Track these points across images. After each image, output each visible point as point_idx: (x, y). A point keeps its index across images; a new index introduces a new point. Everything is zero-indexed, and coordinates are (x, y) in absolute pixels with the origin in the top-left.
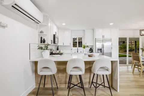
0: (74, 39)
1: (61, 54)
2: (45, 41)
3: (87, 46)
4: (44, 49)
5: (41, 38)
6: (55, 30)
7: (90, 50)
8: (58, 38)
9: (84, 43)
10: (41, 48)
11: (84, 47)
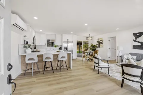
0: (48, 40)
1: (39, 51)
2: (28, 42)
3: (58, 46)
4: (28, 48)
5: (25, 40)
6: (34, 34)
7: (60, 49)
8: (36, 40)
9: (55, 44)
10: (26, 47)
11: (56, 47)
